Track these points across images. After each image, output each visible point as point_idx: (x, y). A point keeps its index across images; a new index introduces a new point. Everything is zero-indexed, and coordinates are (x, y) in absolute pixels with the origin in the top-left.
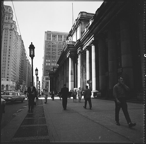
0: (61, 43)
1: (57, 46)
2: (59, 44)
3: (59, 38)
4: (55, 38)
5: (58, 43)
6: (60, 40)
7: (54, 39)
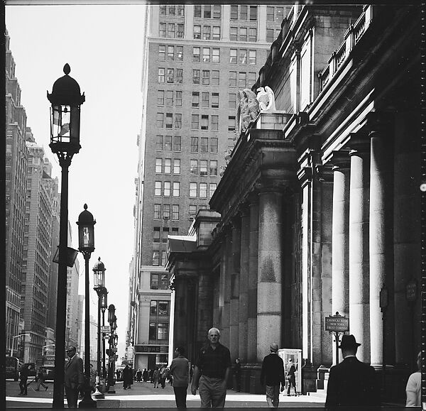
0: (252, 54)
1: (224, 76)
2: (235, 59)
3: (240, 23)
4: (211, 22)
5: (233, 53)
6: (243, 32)
7: (205, 30)
